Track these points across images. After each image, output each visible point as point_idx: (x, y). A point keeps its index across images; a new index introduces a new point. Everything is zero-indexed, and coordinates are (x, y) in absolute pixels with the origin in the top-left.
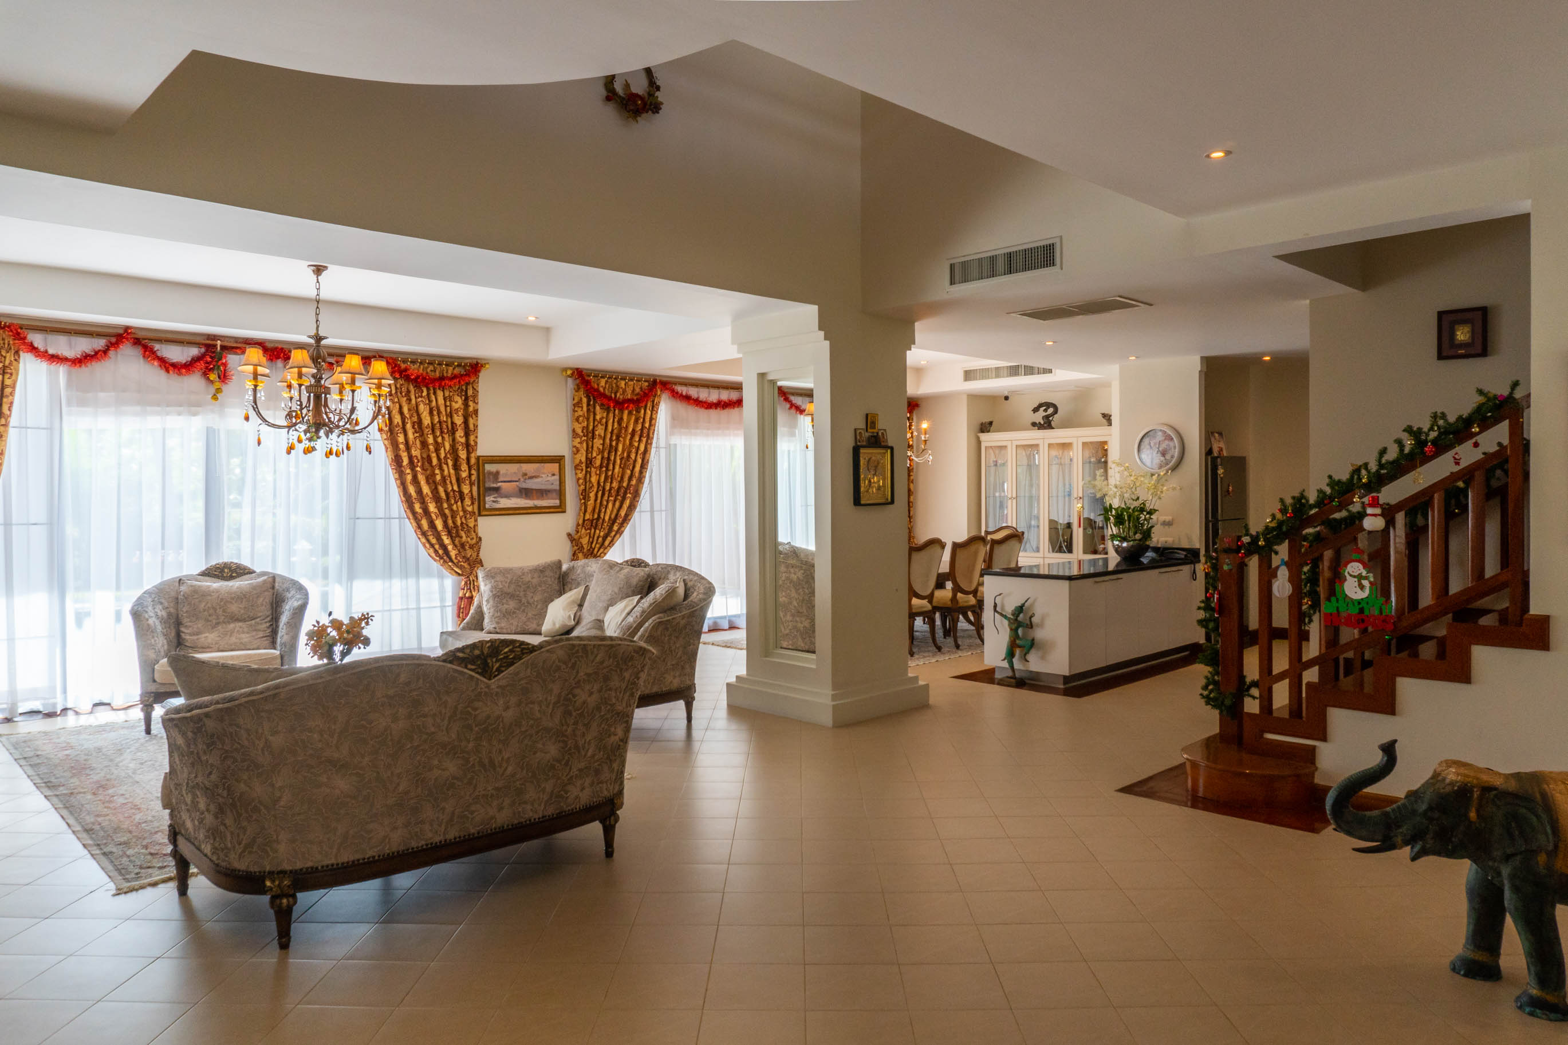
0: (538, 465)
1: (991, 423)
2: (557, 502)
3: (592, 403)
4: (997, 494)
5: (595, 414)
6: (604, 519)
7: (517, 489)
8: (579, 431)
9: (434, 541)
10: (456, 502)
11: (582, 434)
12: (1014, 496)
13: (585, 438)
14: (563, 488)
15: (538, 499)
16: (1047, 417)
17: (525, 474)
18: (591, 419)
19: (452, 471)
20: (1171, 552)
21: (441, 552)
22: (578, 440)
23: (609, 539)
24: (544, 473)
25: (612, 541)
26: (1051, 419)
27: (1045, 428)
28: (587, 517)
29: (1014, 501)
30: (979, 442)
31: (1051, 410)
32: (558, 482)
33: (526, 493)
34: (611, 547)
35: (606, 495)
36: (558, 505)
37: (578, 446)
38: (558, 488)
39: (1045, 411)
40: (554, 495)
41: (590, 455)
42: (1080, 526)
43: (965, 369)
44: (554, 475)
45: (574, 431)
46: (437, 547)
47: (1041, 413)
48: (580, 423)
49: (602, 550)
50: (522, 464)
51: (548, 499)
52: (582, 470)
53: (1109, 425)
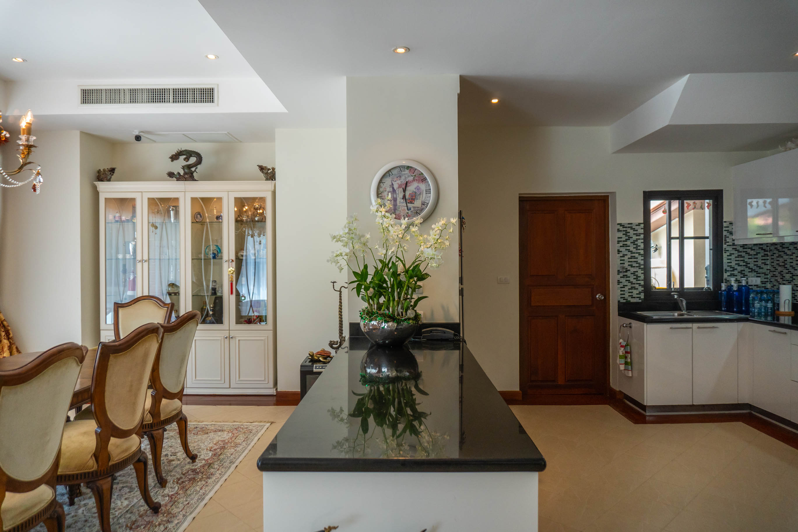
1: (112, 170)
4: (120, 256)
12: (146, 257)
16: (189, 167)
20: (431, 331)
26: (193, 169)
27: (186, 180)
29: (146, 265)
30: (96, 194)
31: (193, 160)
39: (187, 159)
42: (232, 293)
43: (84, 88)
47: (181, 161)
53: (267, 179)
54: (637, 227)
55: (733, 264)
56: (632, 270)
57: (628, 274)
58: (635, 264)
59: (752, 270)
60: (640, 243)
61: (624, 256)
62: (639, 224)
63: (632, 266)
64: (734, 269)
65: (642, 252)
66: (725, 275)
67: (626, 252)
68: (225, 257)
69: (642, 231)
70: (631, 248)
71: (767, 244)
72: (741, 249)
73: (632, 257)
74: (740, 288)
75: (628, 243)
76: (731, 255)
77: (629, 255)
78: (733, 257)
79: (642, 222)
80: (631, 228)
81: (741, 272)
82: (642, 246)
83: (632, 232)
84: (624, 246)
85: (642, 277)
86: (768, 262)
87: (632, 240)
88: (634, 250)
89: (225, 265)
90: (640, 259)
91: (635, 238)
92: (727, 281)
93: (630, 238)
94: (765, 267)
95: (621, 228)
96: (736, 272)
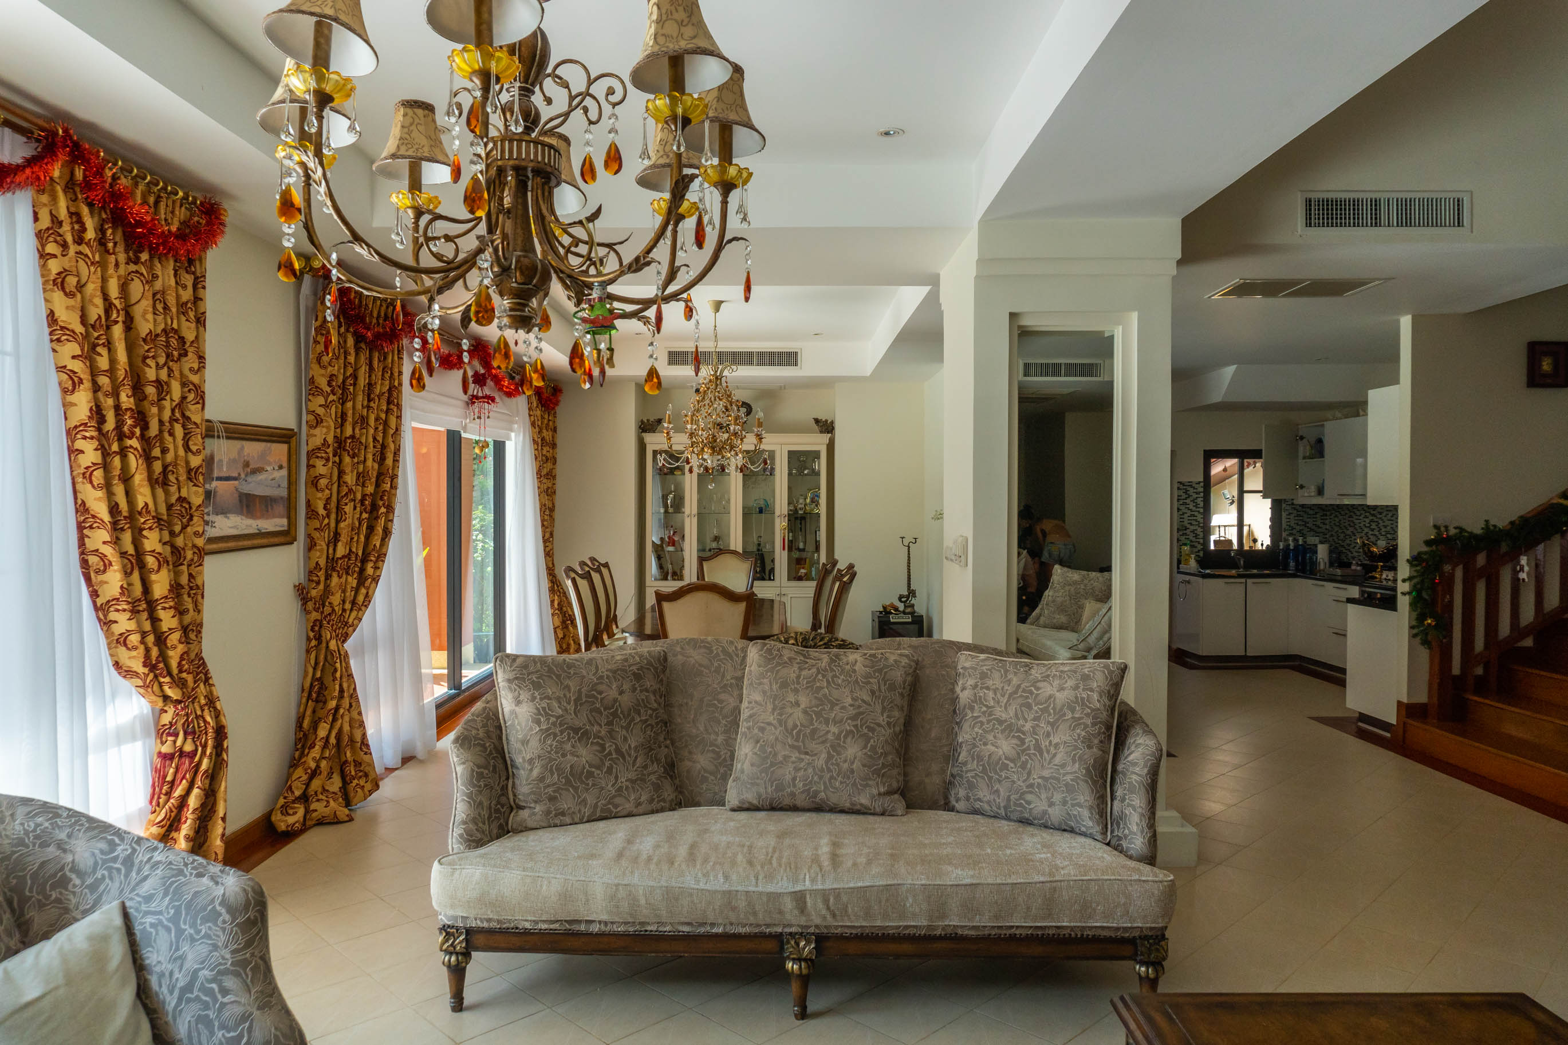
0: (263, 444)
1: (660, 421)
2: (284, 521)
3: (342, 330)
5: (346, 353)
6: (357, 554)
7: (236, 495)
8: (323, 383)
9: (147, 626)
10: (184, 528)
11: (329, 389)
13: (335, 398)
14: (293, 495)
15: (262, 517)
17: (247, 464)
18: (342, 361)
19: (181, 452)
21: (155, 652)
22: (321, 400)
23: (363, 591)
24: (269, 464)
25: (367, 595)
28: (341, 550)
30: (643, 444)
31: (744, 411)
32: (285, 484)
33: (248, 504)
34: (366, 606)
35: (358, 509)
36: (286, 528)
37: (321, 411)
38: (284, 493)
40: (281, 509)
41: (338, 430)
42: (784, 549)
44: (281, 467)
45: (312, 381)
46: (151, 639)
48: (324, 367)
49: (354, 614)
50: (244, 443)
51: (274, 517)
52: (328, 460)
53: (821, 432)
54: (1196, 486)
55: (1292, 524)
56: (1192, 528)
57: (1188, 532)
58: (1194, 523)
59: (1311, 530)
60: (1200, 501)
61: (1183, 514)
62: (1199, 483)
63: (1191, 524)
64: (1293, 529)
65: (1202, 510)
66: (1284, 534)
67: (1186, 511)
68: (777, 513)
69: (1202, 490)
70: (1191, 507)
71: (1326, 506)
72: (1300, 509)
73: (1192, 515)
74: (1297, 547)
75: (1188, 501)
76: (1290, 514)
77: (1189, 513)
78: (1292, 516)
79: (1202, 480)
80: (1191, 486)
81: (1300, 531)
82: (1202, 504)
83: (1191, 490)
84: (1185, 504)
85: (1201, 535)
86: (1327, 522)
87: (1191, 498)
88: (1194, 509)
89: (777, 521)
90: (1200, 518)
91: (1195, 496)
92: (1286, 540)
93: (1189, 496)
94: (1324, 527)
95: (1181, 487)
96: (1294, 532)
